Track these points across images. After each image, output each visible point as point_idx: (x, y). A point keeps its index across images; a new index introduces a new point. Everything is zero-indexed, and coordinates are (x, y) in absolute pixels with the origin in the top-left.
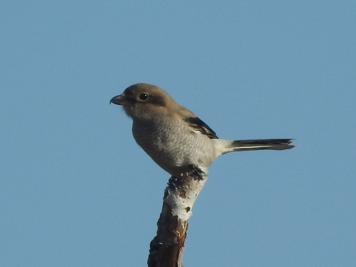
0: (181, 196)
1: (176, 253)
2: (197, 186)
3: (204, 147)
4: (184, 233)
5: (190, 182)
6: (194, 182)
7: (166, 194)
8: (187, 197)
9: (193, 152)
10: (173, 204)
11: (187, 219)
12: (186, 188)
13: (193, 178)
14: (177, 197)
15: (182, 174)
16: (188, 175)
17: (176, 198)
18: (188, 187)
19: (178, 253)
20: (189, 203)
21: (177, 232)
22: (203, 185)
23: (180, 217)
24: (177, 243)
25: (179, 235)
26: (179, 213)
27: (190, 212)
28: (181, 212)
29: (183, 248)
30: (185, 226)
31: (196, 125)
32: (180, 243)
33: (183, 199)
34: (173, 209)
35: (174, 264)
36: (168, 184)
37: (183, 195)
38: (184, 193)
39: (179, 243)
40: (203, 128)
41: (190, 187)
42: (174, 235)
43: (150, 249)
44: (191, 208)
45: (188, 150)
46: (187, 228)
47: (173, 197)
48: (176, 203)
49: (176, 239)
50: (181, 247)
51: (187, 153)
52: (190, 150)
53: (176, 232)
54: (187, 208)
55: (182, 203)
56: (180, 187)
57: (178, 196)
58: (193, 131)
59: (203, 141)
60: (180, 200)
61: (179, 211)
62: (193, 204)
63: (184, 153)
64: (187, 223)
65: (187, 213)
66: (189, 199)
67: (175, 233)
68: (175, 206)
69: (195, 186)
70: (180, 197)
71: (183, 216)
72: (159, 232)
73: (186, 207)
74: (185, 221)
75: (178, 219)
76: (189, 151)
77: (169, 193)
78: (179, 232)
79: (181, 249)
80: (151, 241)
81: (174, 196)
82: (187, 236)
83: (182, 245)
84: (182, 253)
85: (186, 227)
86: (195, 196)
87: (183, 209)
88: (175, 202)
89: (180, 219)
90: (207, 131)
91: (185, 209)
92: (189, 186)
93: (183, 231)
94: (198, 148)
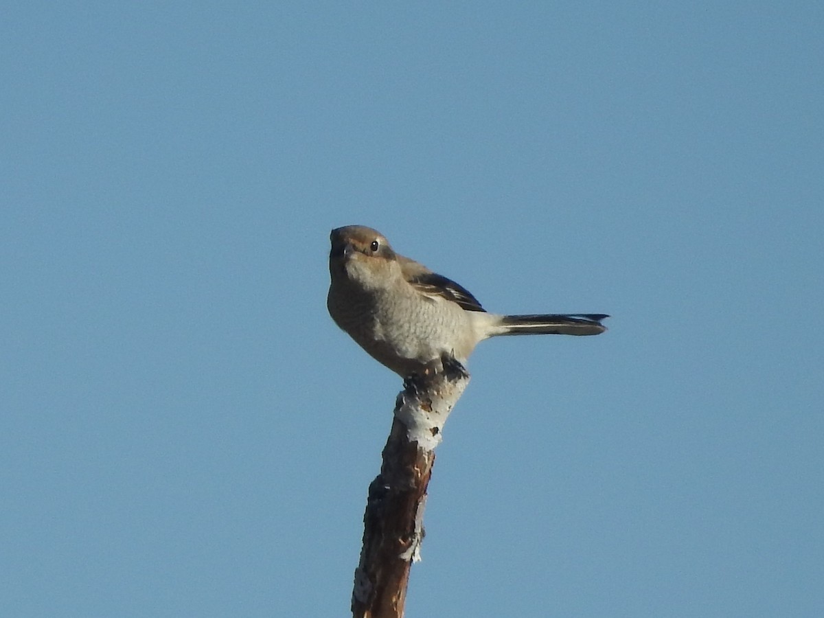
0: (424, 407)
1: (413, 505)
2: (451, 392)
3: (451, 322)
4: (427, 471)
5: (439, 385)
6: (447, 384)
7: (399, 404)
8: (434, 411)
9: (433, 332)
10: (410, 421)
11: (434, 447)
12: (434, 395)
13: (446, 377)
14: (417, 410)
15: (427, 371)
16: (436, 373)
17: (415, 411)
18: (436, 393)
19: (417, 504)
20: (437, 421)
21: (416, 468)
22: (462, 391)
23: (421, 443)
24: (416, 487)
25: (419, 474)
26: (420, 437)
27: (439, 436)
28: (423, 434)
29: (425, 497)
30: (429, 459)
31: (433, 287)
32: (420, 487)
33: (428, 413)
34: (410, 429)
35: (410, 524)
36: (404, 385)
37: (428, 406)
38: (429, 403)
39: (418, 487)
40: (448, 289)
41: (441, 393)
42: (410, 474)
43: (368, 496)
44: (440, 428)
45: (424, 330)
46: (433, 462)
47: (410, 410)
48: (415, 419)
49: (413, 481)
50: (420, 496)
51: (422, 336)
52: (427, 331)
53: (414, 467)
54: (434, 428)
55: (426, 419)
56: (423, 393)
57: (419, 408)
58: (429, 296)
59: (449, 312)
60: (422, 415)
61: (419, 433)
62: (444, 422)
63: (417, 337)
64: (432, 455)
65: (432, 437)
66: (437, 414)
67: (413, 470)
68: (414, 425)
69: (448, 391)
70: (423, 410)
71: (427, 442)
72: (384, 469)
73: (432, 428)
74: (430, 451)
75: (418, 447)
76: (425, 332)
77: (404, 402)
78: (418, 470)
79: (421, 498)
80: (370, 484)
81: (413, 408)
82: (431, 476)
83: (423, 492)
84: (423, 504)
85: (431, 462)
86: (448, 409)
87: (426, 429)
88: (413, 417)
89: (421, 448)
90: (455, 294)
91: (430, 430)
92: (438, 392)
93: (425, 468)
94: (442, 324)
